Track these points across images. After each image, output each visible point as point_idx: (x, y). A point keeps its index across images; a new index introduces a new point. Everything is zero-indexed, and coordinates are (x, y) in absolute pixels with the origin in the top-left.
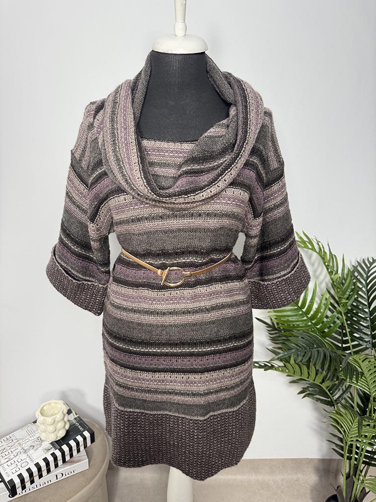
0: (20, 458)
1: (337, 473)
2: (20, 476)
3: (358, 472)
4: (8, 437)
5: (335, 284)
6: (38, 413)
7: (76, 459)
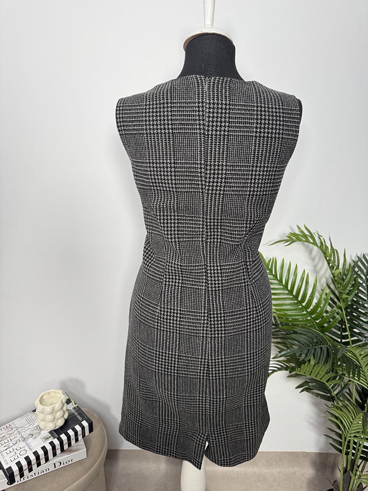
0: (19, 446)
1: (334, 467)
2: (19, 464)
3: (355, 467)
4: (8, 425)
5: (336, 278)
6: (37, 401)
7: (75, 448)
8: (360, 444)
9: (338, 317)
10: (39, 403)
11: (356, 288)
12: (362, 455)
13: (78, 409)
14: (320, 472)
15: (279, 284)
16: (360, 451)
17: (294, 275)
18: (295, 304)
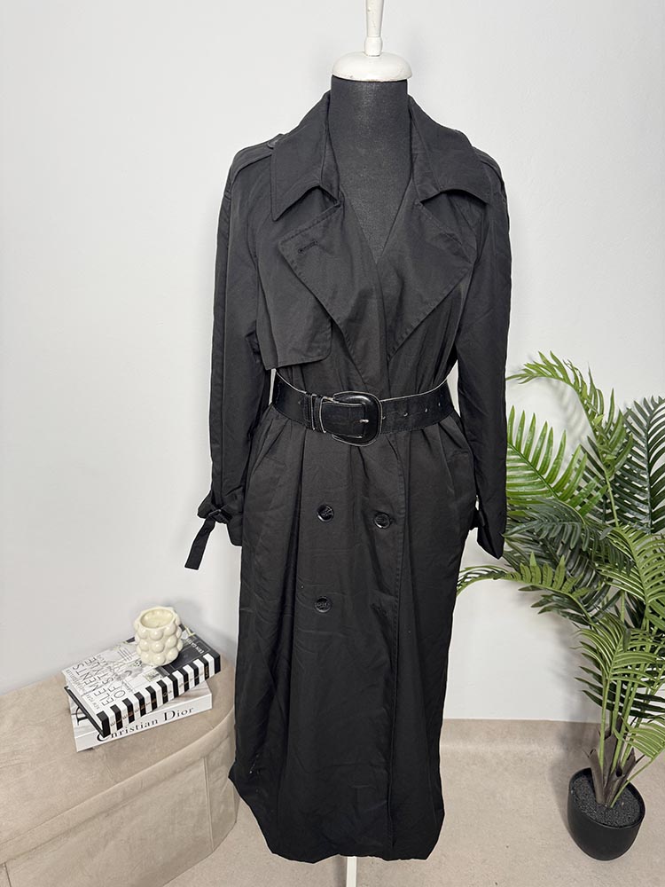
0: (112, 686)
2: (114, 708)
6: (137, 622)
7: (194, 693)
8: (631, 692)
9: (598, 493)
10: (140, 624)
11: (629, 450)
12: (633, 709)
13: (197, 639)
16: (630, 703)
17: (530, 430)
18: (530, 475)
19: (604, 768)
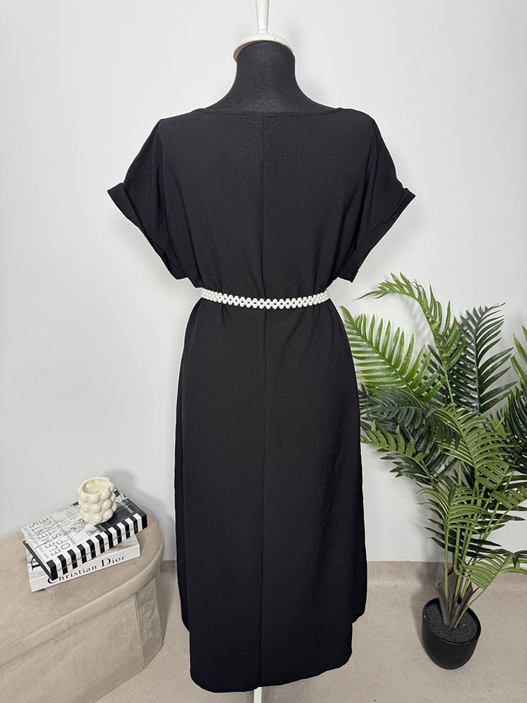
0: (60, 540)
2: (61, 557)
6: (80, 489)
7: (126, 544)
8: (467, 538)
9: (440, 383)
10: (82, 492)
11: (462, 349)
12: (469, 551)
13: (129, 502)
14: (427, 587)
15: (369, 347)
16: (467, 546)
17: (386, 334)
18: (387, 369)
19: (449, 598)
